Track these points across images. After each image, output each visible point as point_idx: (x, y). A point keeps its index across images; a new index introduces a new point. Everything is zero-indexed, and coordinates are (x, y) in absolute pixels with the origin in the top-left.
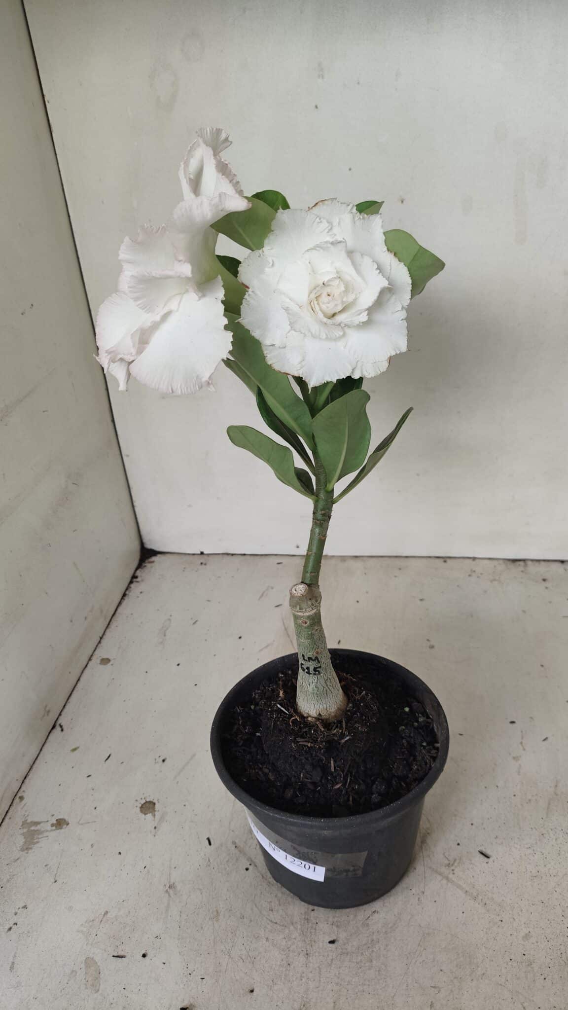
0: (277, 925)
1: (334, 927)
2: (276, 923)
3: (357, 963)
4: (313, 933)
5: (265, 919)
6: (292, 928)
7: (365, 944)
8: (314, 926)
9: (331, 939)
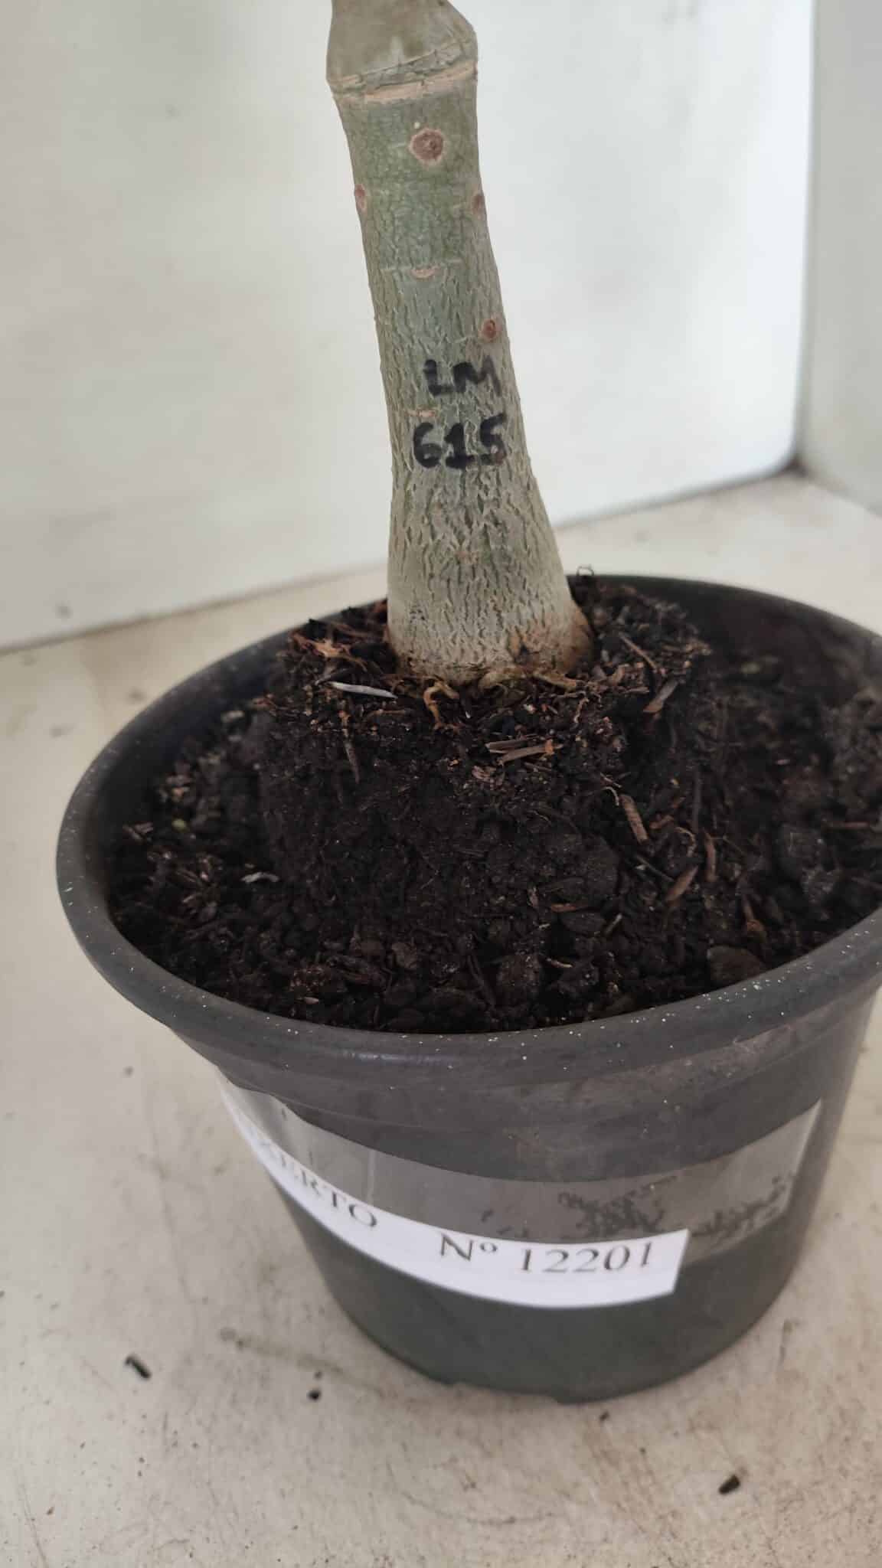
0: (516, 1527)
1: (703, 1434)
2: (512, 1521)
3: (851, 1510)
4: (652, 1490)
5: (465, 1526)
6: (573, 1509)
7: (831, 1436)
8: (640, 1466)
9: (724, 1478)
